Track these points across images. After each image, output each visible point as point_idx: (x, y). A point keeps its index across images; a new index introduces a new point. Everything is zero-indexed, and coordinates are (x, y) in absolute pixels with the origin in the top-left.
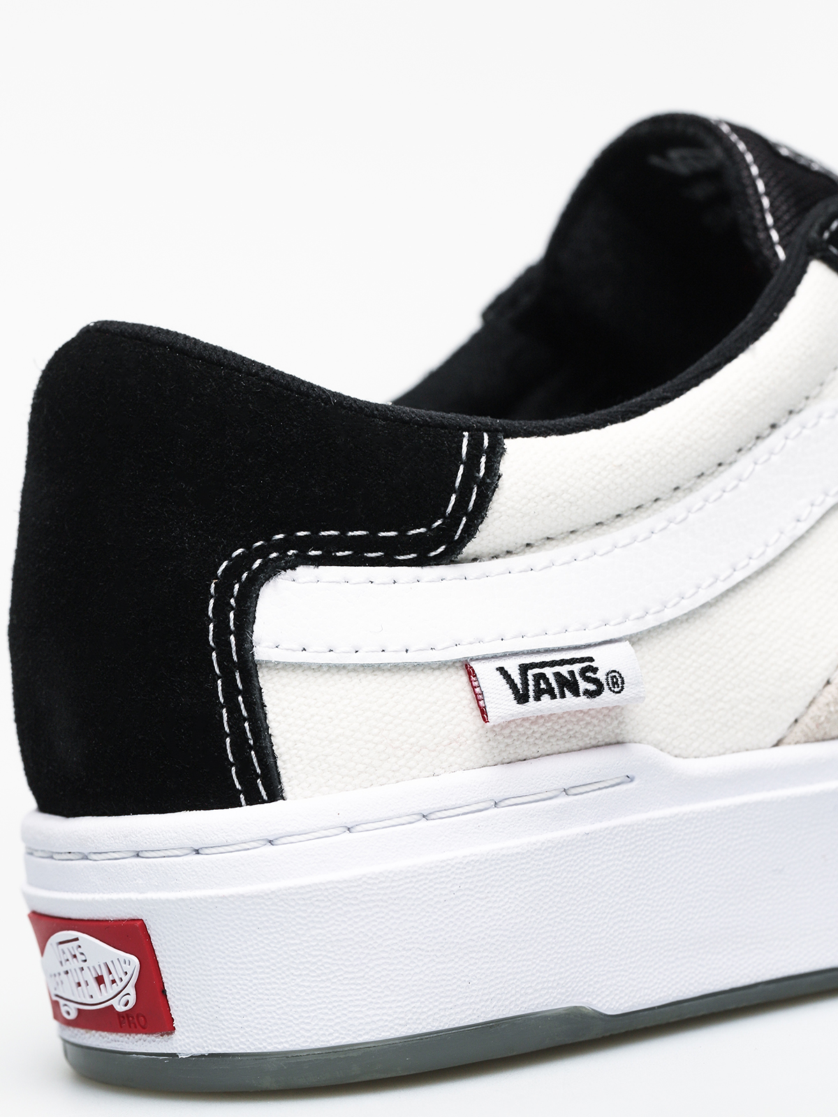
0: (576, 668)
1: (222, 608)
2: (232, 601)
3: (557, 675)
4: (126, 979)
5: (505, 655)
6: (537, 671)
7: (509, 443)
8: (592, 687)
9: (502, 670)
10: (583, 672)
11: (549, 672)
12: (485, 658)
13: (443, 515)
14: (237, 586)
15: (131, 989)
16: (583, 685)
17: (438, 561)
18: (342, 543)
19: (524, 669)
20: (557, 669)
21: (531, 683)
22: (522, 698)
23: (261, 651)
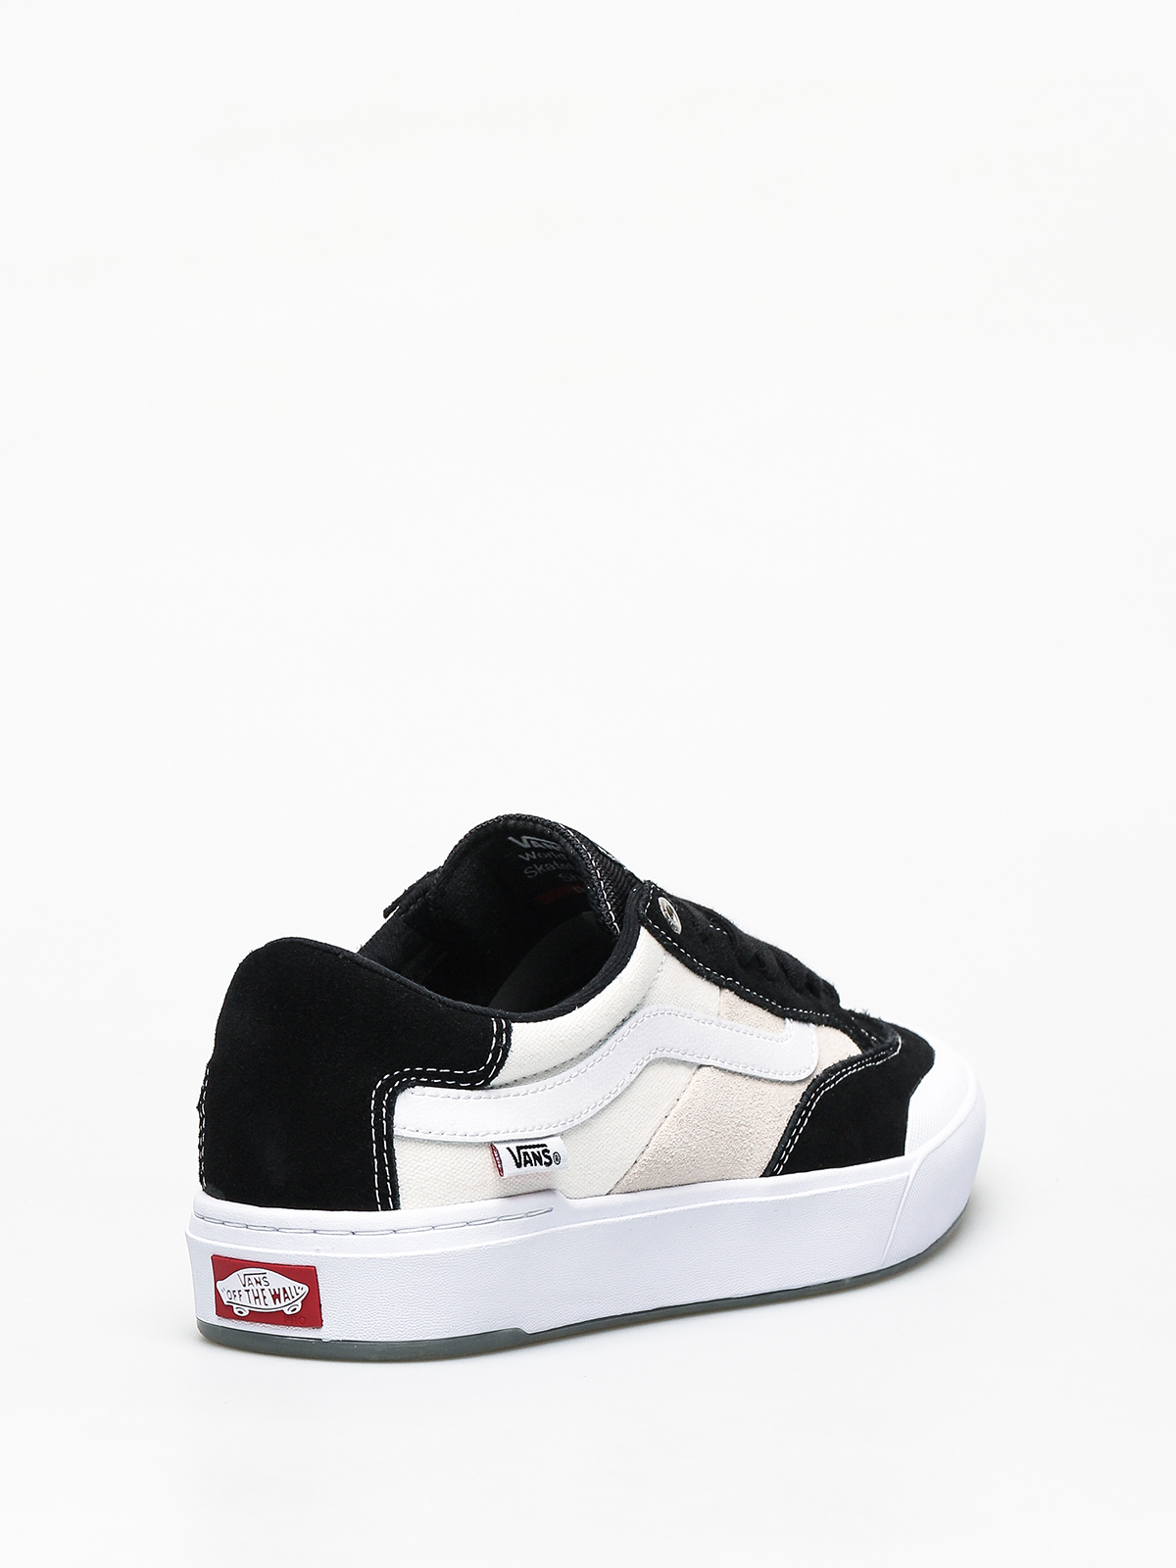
0: (541, 1149)
1: (379, 1105)
2: (384, 1102)
3: (533, 1153)
4: (296, 1297)
5: (509, 1141)
6: (524, 1150)
7: (515, 1026)
8: (548, 1161)
9: (508, 1148)
10: (544, 1151)
11: (529, 1151)
12: (500, 1142)
13: (484, 1064)
14: (374, 1093)
15: (299, 1303)
16: (544, 1159)
17: (480, 1088)
18: (450, 1076)
19: (519, 1148)
20: (532, 1150)
21: (522, 1157)
22: (519, 1165)
23: (397, 1131)
